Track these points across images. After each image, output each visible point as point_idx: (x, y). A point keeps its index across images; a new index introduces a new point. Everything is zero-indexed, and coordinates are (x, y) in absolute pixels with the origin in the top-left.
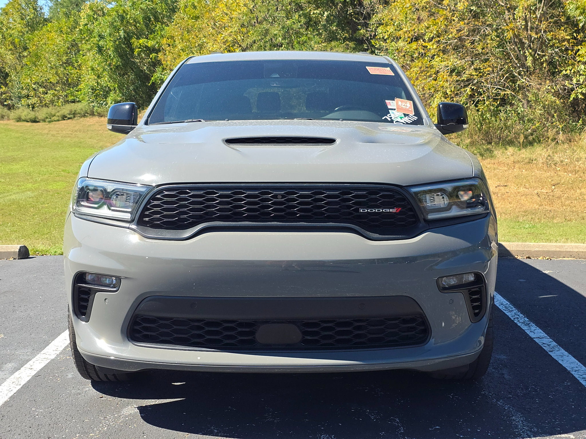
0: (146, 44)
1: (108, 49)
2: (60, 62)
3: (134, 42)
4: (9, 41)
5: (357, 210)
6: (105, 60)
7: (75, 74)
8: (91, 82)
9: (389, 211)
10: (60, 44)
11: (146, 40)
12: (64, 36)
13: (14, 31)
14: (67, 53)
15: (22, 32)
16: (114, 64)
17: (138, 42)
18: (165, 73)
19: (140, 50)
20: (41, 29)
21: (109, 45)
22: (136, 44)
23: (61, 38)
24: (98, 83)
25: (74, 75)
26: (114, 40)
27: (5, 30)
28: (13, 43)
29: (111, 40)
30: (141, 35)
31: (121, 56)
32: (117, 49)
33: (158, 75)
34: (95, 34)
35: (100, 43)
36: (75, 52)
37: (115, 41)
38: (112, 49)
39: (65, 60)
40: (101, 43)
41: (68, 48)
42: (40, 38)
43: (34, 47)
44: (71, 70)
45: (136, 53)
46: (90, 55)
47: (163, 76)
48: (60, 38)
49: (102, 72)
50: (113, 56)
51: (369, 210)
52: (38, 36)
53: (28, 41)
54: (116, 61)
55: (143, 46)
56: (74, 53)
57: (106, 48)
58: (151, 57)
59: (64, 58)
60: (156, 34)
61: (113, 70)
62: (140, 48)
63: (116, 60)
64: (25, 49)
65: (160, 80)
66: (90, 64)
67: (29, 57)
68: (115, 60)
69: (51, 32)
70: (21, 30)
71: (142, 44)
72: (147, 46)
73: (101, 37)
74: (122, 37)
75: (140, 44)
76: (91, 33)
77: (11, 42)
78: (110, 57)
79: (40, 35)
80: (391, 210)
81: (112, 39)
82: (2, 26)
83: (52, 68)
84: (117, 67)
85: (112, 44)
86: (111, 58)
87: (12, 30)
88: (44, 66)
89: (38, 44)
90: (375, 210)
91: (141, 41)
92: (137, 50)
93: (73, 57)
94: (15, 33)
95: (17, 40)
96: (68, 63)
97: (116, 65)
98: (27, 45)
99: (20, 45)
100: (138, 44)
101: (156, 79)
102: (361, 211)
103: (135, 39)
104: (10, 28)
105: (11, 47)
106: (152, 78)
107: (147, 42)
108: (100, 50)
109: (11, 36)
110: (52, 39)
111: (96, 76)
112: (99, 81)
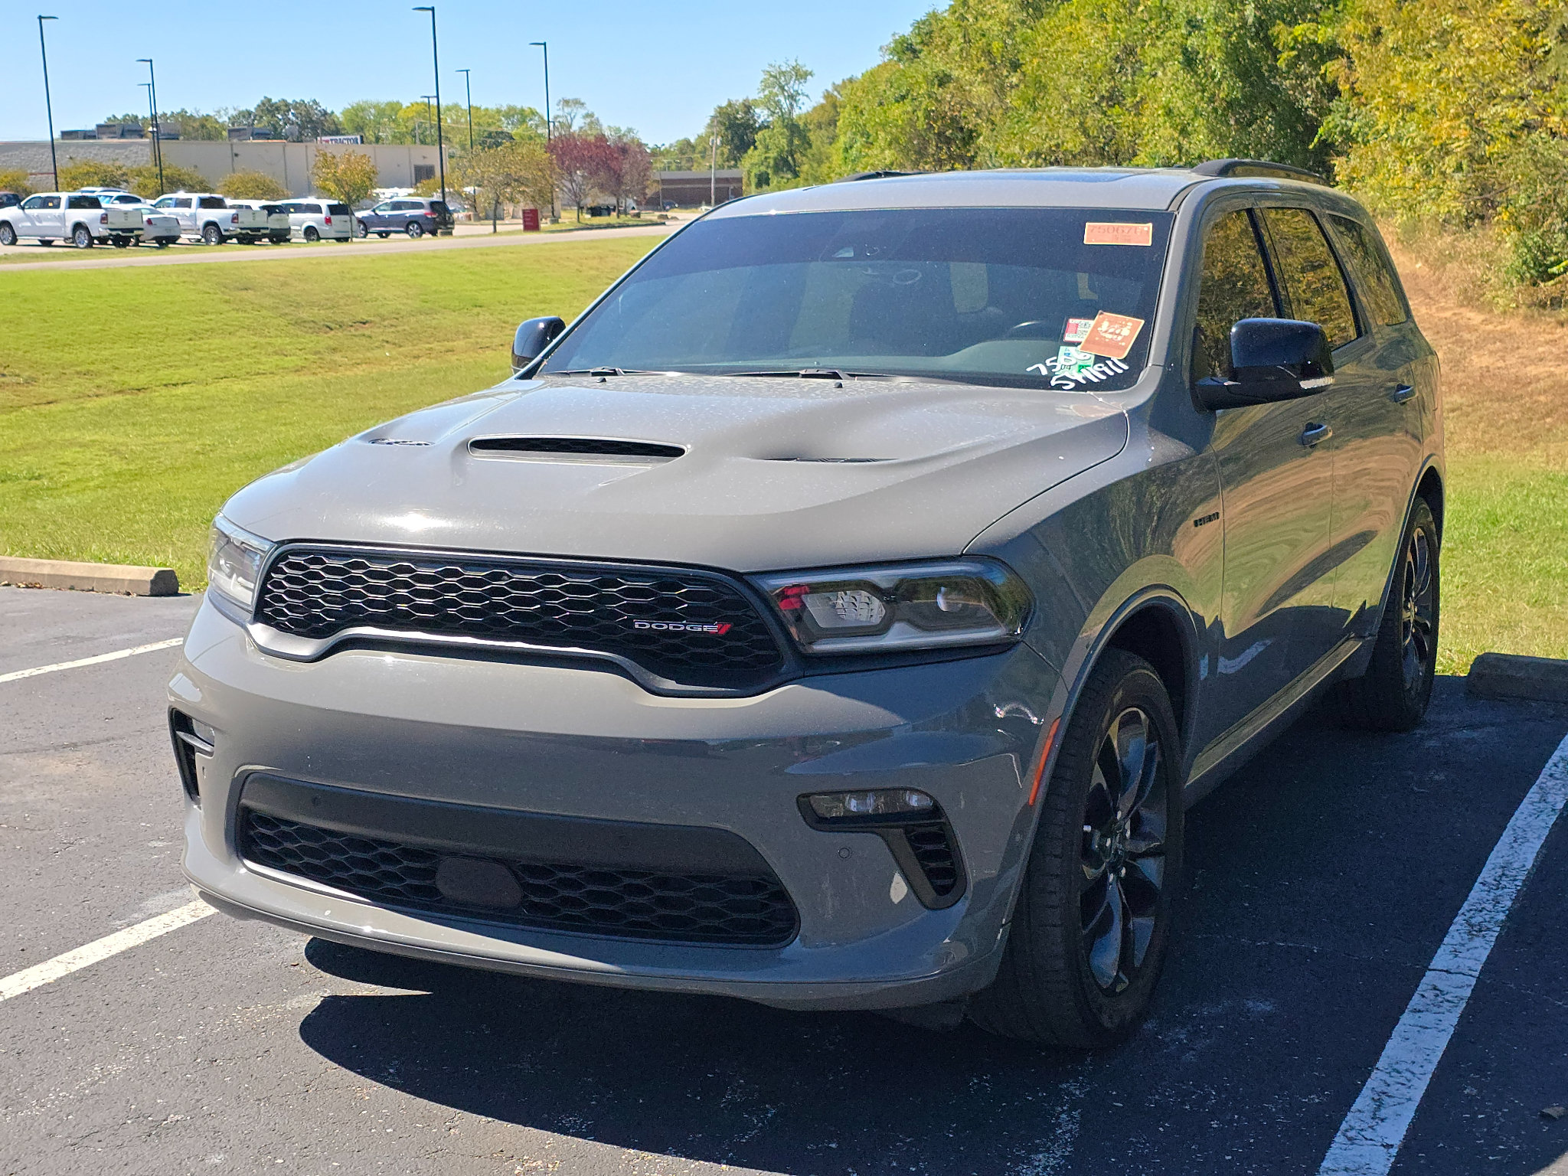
0: (1312, 37)
1: (1211, 56)
2: (1093, 98)
3: (1279, 33)
4: (978, 48)
5: (629, 623)
6: (1200, 87)
7: (1128, 127)
8: (1163, 147)
9: (700, 630)
10: (1098, 49)
11: (1313, 26)
12: (1110, 27)
13: (991, 22)
14: (1112, 72)
15: (1009, 24)
16: (1222, 95)
17: (1291, 33)
18: (1355, 115)
19: (1295, 53)
20: (1055, 14)
21: (1212, 45)
22: (1282, 39)
23: (1102, 34)
24: (1179, 148)
25: (1125, 129)
26: (1226, 31)
27: (971, 20)
28: (988, 53)
29: (1218, 33)
30: (1302, 13)
31: (1243, 74)
32: (1233, 54)
33: (1338, 120)
34: (1180, 18)
35: (1189, 42)
36: (1132, 68)
37: (1230, 34)
38: (1219, 55)
39: (1107, 91)
40: (1193, 42)
41: (1117, 59)
42: (1051, 35)
43: (1035, 61)
44: (1119, 116)
45: (1281, 64)
46: (1165, 77)
47: (1349, 123)
48: (1099, 34)
49: (1192, 120)
50: (1222, 75)
51: (653, 626)
52: (1045, 31)
53: (1022, 47)
54: (1229, 88)
55: (1302, 43)
56: (1130, 71)
57: (1205, 54)
58: (1322, 71)
59: (1105, 86)
60: (1340, 8)
61: (1220, 112)
62: (1293, 49)
63: (1228, 85)
64: (1015, 66)
65: (1342, 133)
66: (1163, 99)
67: (1022, 86)
68: (1224, 85)
69: (1078, 19)
70: (1008, 19)
71: (1300, 39)
72: (1315, 43)
73: (1193, 25)
74: (1250, 20)
75: (1295, 40)
76: (1168, 17)
77: (983, 52)
78: (1213, 77)
79: (1051, 28)
80: (706, 628)
81: (1220, 30)
82: (966, 12)
83: (1072, 113)
84: (1230, 105)
85: (1219, 41)
86: (1216, 80)
87: (987, 20)
88: (1053, 110)
89: (1047, 51)
90: (668, 624)
91: (1298, 30)
92: (1285, 55)
93: (1126, 82)
94: (993, 26)
95: (996, 46)
96: (1113, 98)
97: (1228, 99)
98: (1019, 56)
99: (1003, 56)
100: (1290, 38)
101: (1329, 133)
102: (637, 626)
103: (1282, 25)
104: (983, 15)
105: (984, 64)
106: (1321, 130)
107: (1315, 32)
108: (1190, 61)
109: (984, 35)
110: (1078, 39)
111: (1175, 129)
112: (1185, 143)
